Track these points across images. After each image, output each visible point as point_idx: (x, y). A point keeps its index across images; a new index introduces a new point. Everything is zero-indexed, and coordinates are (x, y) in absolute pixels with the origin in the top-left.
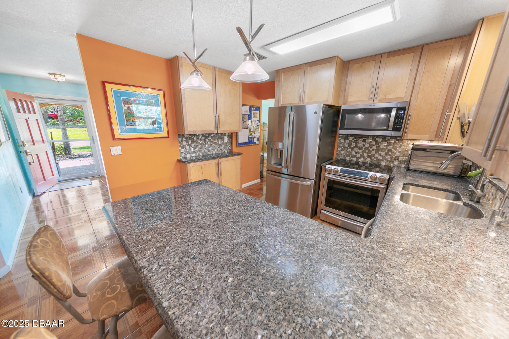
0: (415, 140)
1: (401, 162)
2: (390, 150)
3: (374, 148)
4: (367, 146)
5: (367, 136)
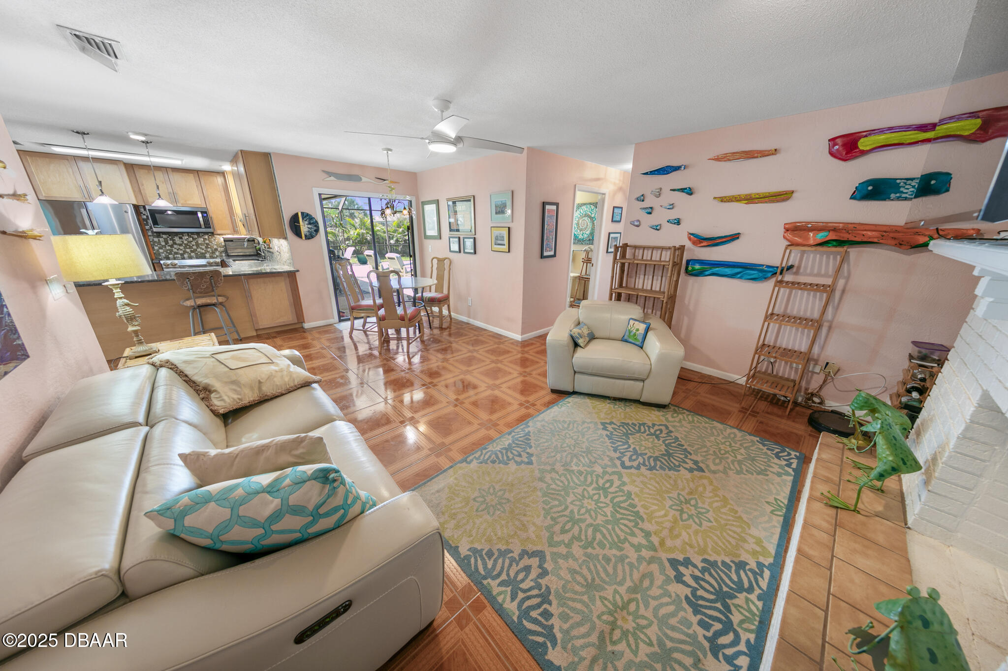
0: (225, 234)
1: (221, 253)
2: (207, 244)
3: (193, 243)
4: (185, 242)
5: (182, 233)
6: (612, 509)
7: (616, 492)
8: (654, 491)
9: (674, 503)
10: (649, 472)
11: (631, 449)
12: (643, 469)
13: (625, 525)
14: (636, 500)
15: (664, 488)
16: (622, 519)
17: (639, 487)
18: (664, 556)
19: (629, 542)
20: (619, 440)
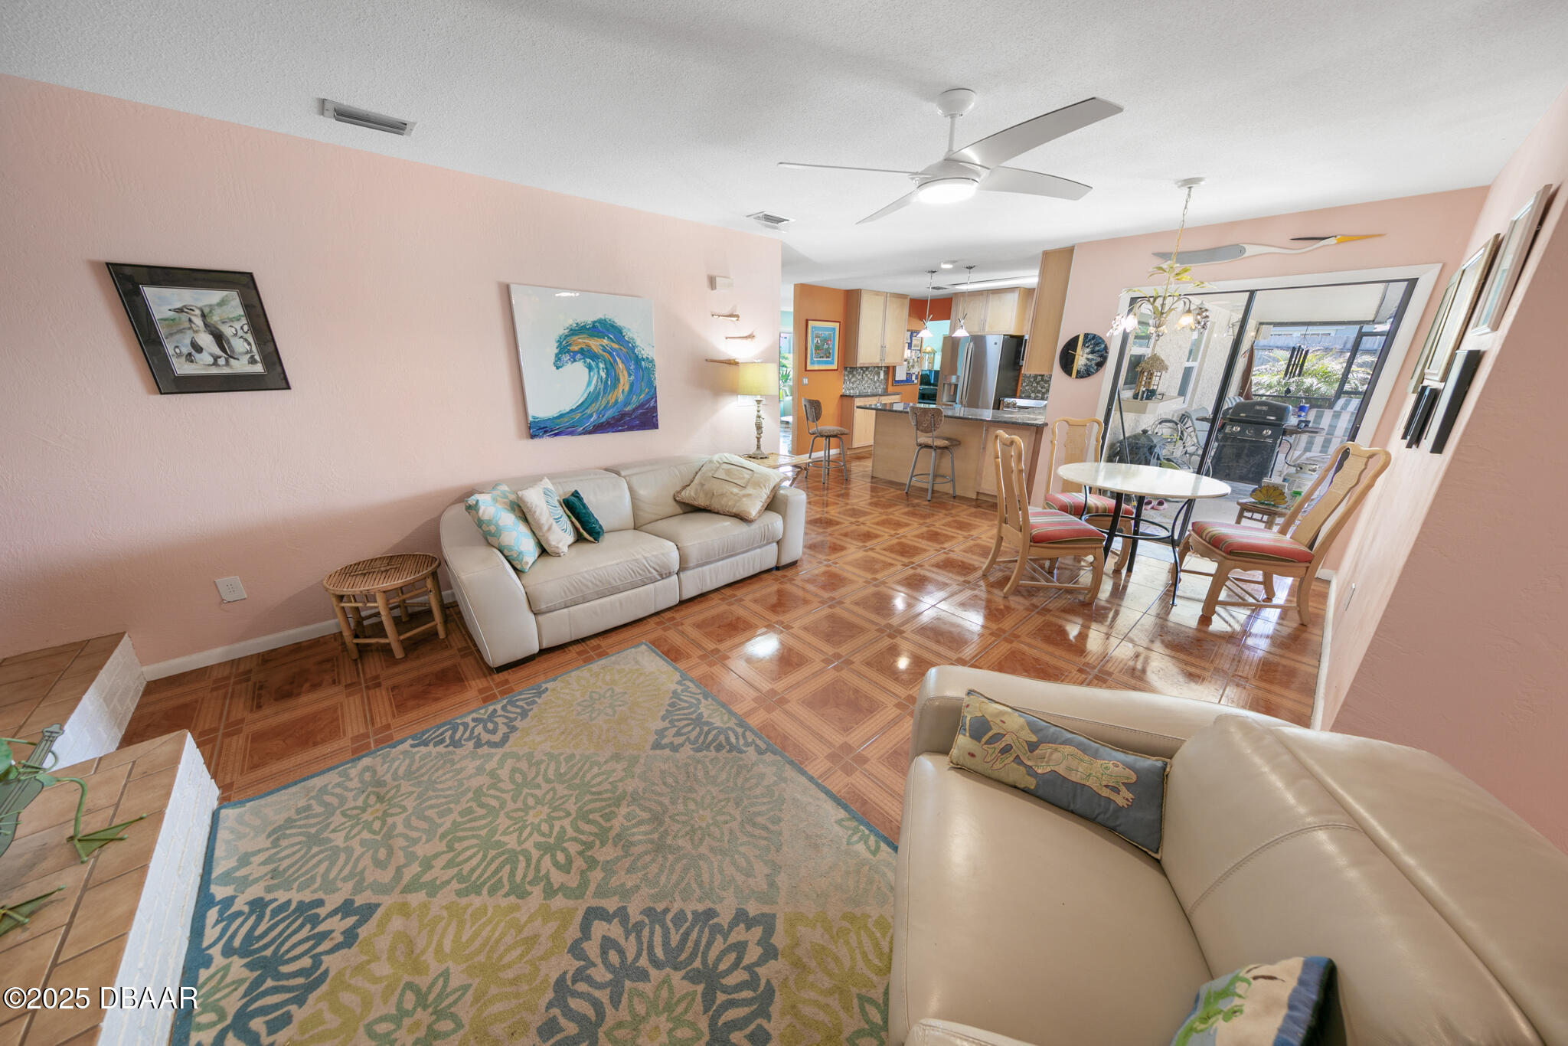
6: (509, 846)
7: (537, 869)
8: (501, 957)
9: (449, 990)
10: (554, 976)
11: (643, 962)
12: (572, 965)
13: (470, 858)
14: (504, 903)
15: (494, 990)
16: (485, 856)
17: (526, 922)
18: (387, 901)
19: (444, 852)
20: (690, 944)
